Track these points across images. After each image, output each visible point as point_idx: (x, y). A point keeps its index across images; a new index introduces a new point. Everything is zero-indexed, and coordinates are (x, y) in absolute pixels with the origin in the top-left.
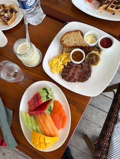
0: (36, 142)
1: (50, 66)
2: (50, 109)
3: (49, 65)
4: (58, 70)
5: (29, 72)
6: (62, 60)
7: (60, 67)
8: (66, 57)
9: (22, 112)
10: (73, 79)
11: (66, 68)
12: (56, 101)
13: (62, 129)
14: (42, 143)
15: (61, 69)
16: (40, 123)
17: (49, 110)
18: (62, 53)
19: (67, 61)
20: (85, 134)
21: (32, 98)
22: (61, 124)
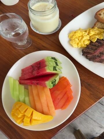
0: (18, 114)
1: (70, 37)
2: (54, 82)
3: (68, 36)
4: (80, 44)
5: (36, 39)
6: (90, 35)
7: (84, 41)
8: (98, 33)
9: (11, 77)
10: (100, 58)
11: (93, 45)
12: (63, 77)
13: (61, 109)
14: (27, 116)
15: (84, 45)
16: (33, 94)
17: (52, 83)
18: (93, 28)
19: (97, 37)
20: (78, 129)
21: (31, 66)
22: (61, 103)
